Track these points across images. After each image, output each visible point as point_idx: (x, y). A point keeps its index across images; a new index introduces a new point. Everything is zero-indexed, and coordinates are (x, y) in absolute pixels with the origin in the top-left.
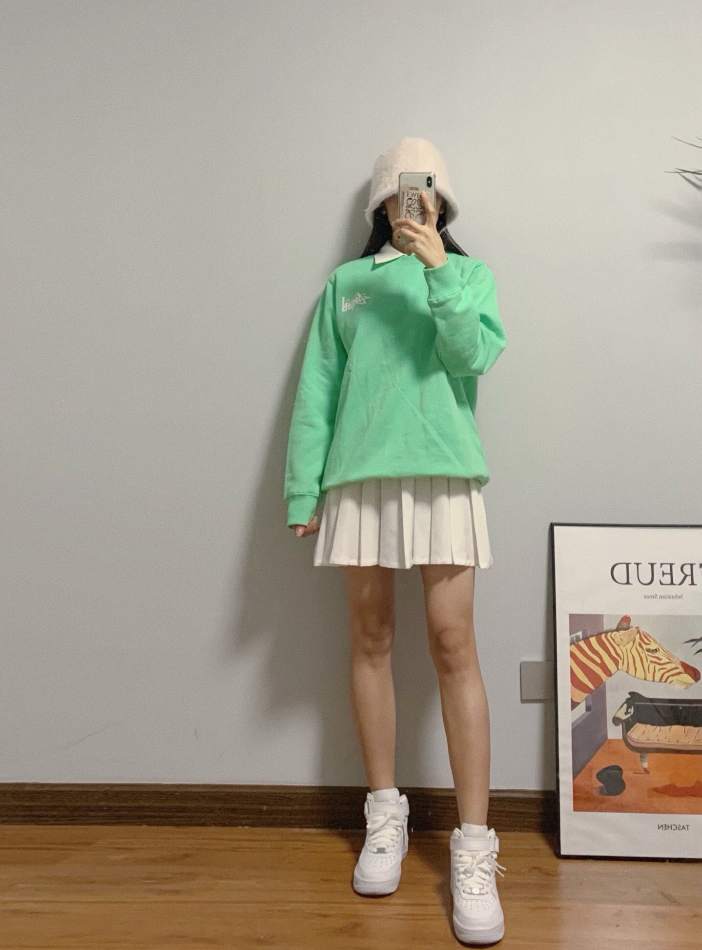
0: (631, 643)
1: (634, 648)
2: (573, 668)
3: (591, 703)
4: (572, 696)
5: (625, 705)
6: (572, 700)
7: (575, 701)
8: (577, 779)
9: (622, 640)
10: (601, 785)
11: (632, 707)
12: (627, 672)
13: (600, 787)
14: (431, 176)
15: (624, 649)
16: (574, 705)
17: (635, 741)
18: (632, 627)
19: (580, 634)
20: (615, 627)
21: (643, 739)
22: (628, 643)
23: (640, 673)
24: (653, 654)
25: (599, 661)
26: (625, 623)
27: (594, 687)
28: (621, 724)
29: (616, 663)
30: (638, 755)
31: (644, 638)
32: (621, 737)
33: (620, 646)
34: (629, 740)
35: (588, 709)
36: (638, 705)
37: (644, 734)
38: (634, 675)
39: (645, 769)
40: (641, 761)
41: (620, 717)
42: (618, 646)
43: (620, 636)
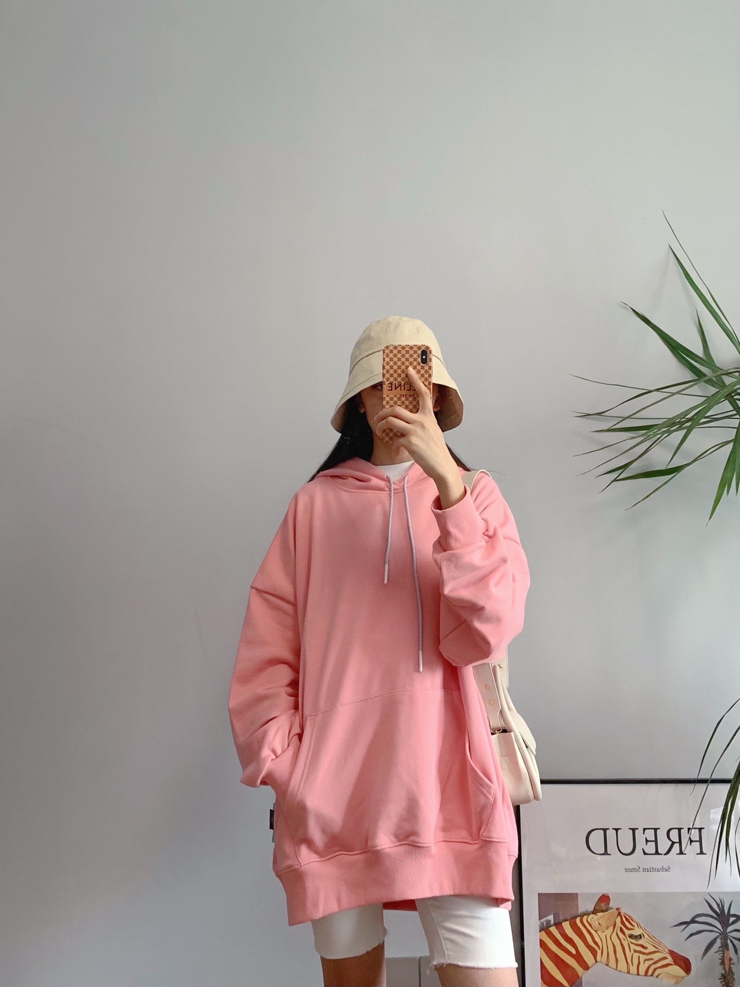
0: (612, 927)
1: (614, 936)
2: (543, 961)
12: (607, 965)
15: (603, 936)
18: (611, 908)
19: (551, 918)
20: (592, 909)
22: (608, 928)
23: (622, 965)
24: (637, 941)
25: (574, 952)
26: (603, 904)
27: (568, 983)
29: (594, 953)
31: (626, 921)
33: (598, 932)
38: (615, 968)
42: (596, 931)
43: (598, 919)
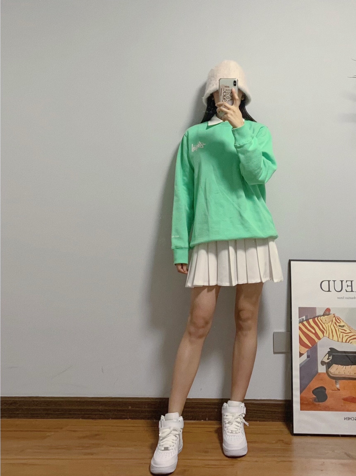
0: (331, 322)
1: (332, 326)
2: (301, 336)
3: (309, 354)
4: (300, 350)
5: (328, 355)
6: (300, 352)
7: (301, 352)
8: (302, 394)
9: (326, 320)
10: (315, 396)
11: (331, 356)
12: (329, 338)
13: (314, 398)
14: (236, 80)
15: (327, 325)
16: (301, 355)
17: (333, 374)
18: (331, 314)
19: (304, 317)
21: (337, 372)
22: (329, 322)
23: (335, 338)
24: (342, 328)
25: (314, 332)
26: (327, 312)
27: (311, 345)
28: (325, 365)
29: (323, 333)
30: (334, 381)
31: (338, 319)
32: (325, 372)
33: (325, 324)
34: (329, 373)
35: (308, 357)
36: (334, 355)
37: (337, 370)
38: (332, 339)
39: (337, 388)
40: (336, 384)
41: (325, 361)
42: (324, 324)
43: (325, 318)
